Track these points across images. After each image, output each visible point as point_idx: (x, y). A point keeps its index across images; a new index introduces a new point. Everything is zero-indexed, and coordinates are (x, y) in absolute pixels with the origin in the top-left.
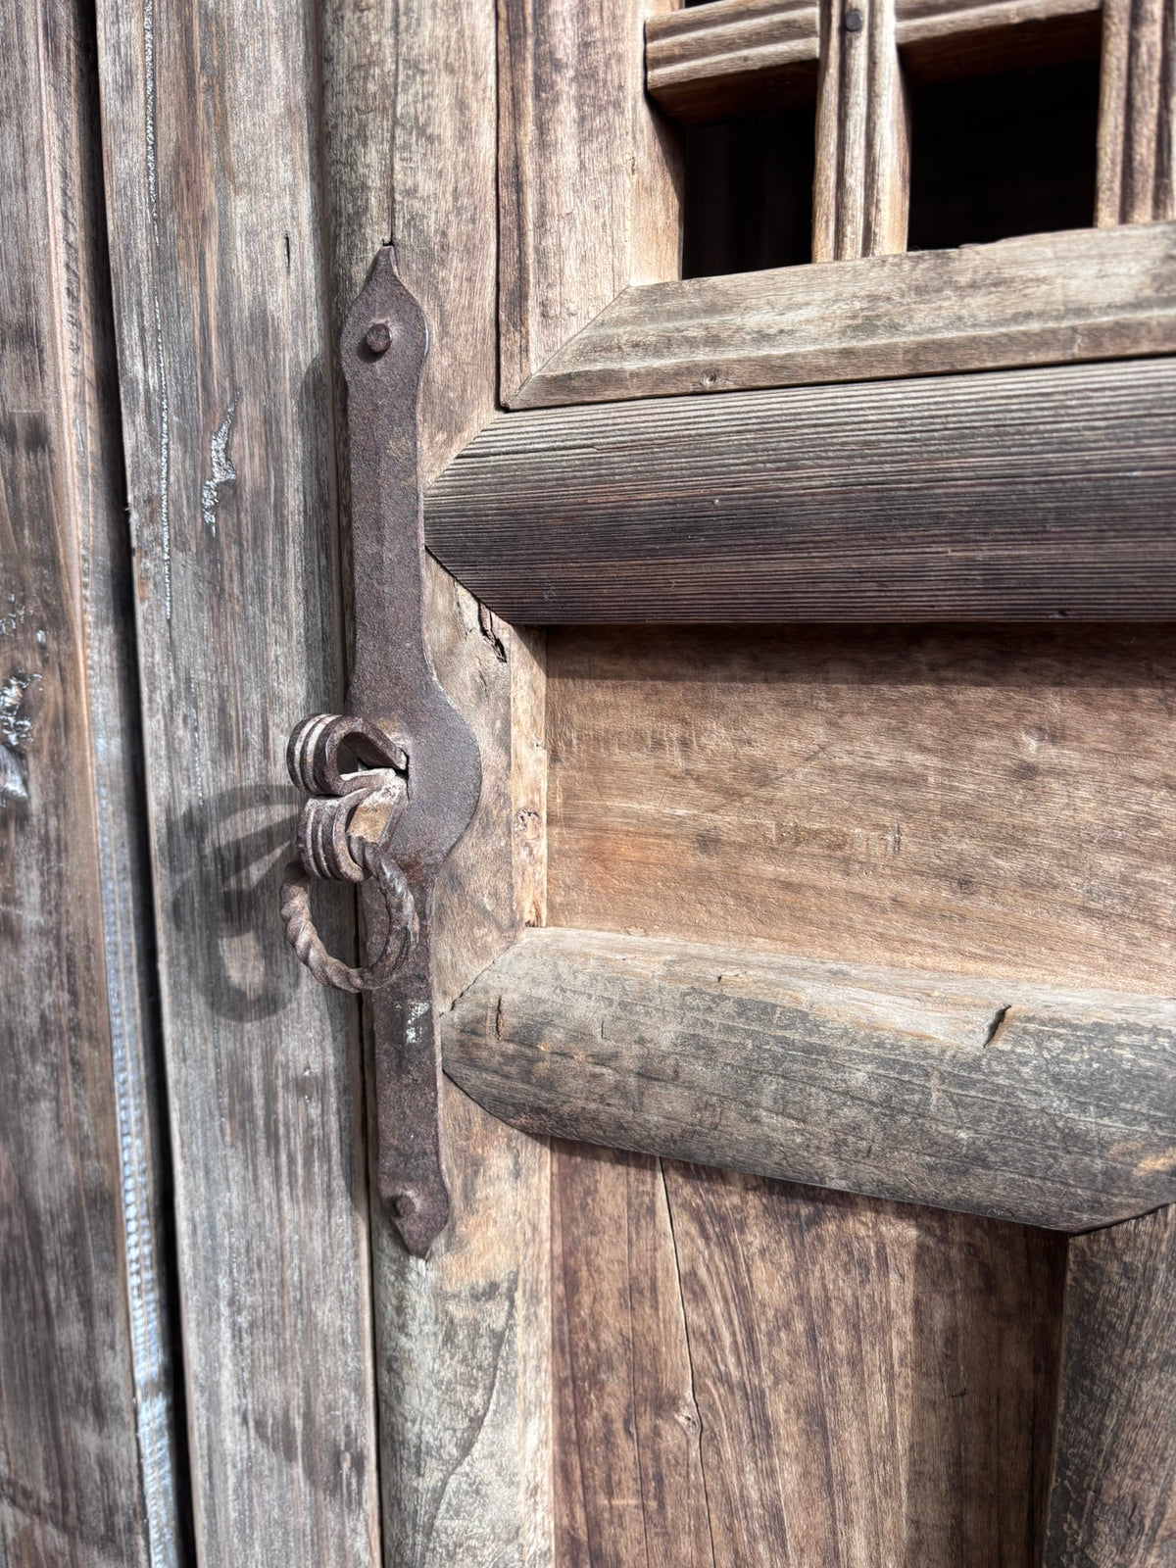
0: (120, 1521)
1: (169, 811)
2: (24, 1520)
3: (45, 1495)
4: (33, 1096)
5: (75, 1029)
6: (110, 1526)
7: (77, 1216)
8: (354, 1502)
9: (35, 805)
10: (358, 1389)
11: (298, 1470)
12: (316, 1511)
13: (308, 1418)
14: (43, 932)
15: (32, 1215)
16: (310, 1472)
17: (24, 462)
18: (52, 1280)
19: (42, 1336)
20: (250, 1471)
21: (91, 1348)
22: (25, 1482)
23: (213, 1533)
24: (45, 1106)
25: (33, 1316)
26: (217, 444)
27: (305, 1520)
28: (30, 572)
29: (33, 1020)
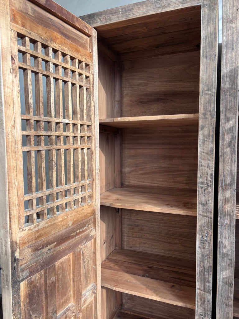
0: (210, 290)
1: (220, 242)
2: (200, 291)
3: (203, 289)
4: (205, 259)
5: (210, 255)
6: (209, 291)
7: (209, 268)
8: (232, 287)
9: (208, 240)
10: (233, 279)
11: (227, 285)
12: (228, 288)
13: (228, 282)
14: (208, 248)
15: (204, 268)
16: (228, 285)
17: (210, 219)
18: (206, 273)
19: (204, 277)
20: (223, 285)
21: (209, 277)
22: (201, 288)
23: (219, 290)
24: (206, 260)
25: (203, 275)
26: (226, 221)
27: (227, 289)
28: (209, 226)
29: (206, 254)
